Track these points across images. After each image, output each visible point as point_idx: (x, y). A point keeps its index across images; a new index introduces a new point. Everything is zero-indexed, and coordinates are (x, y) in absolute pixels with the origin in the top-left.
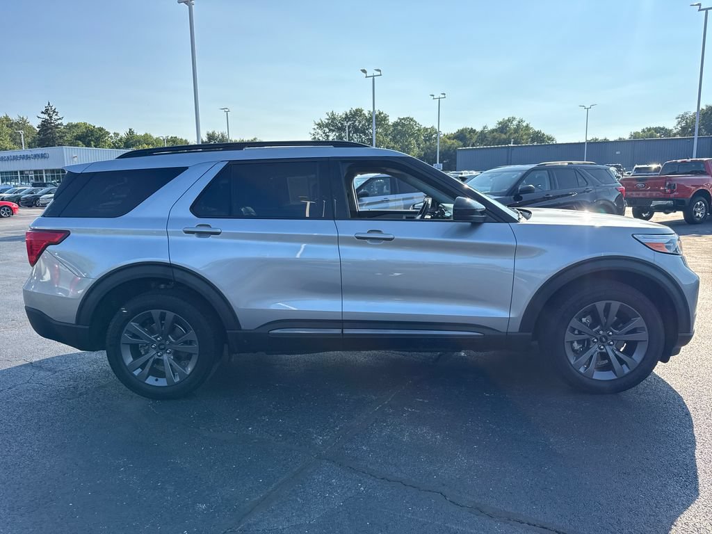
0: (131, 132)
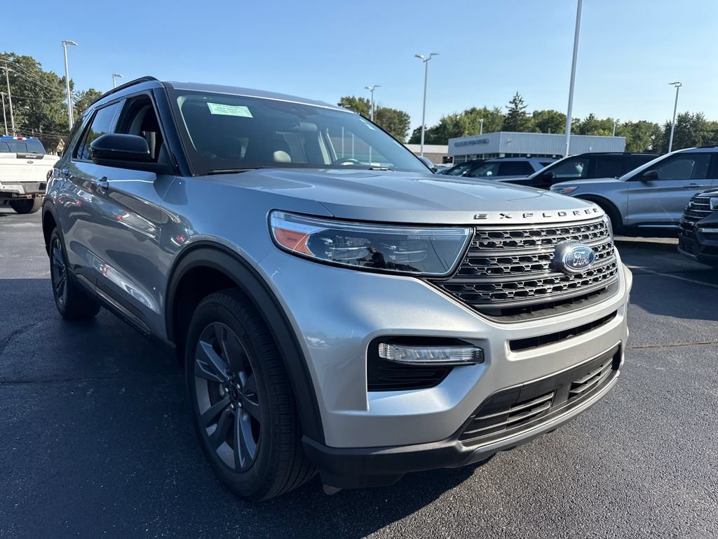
0: (591, 117)
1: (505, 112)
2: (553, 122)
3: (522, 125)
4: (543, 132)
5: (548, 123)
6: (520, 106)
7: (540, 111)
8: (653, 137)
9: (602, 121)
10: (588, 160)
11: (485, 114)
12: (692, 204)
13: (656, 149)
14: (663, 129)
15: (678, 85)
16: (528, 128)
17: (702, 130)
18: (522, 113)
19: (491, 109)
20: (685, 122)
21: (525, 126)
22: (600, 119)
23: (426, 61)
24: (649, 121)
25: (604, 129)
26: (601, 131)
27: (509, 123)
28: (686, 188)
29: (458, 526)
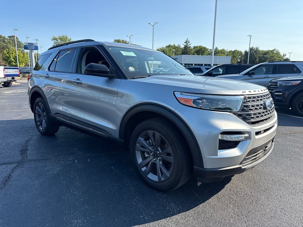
0: (216, 48)
1: (182, 46)
2: (201, 50)
3: (189, 52)
4: (198, 55)
5: (199, 51)
6: (188, 44)
7: (196, 46)
8: (240, 56)
9: (221, 50)
10: (225, 67)
11: (174, 47)
12: (271, 84)
13: (241, 61)
14: (244, 53)
15: (250, 36)
16: (192, 53)
17: (258, 54)
18: (189, 47)
19: (176, 45)
20: (252, 51)
21: (191, 52)
22: (220, 49)
23: (153, 26)
24: (238, 50)
25: (222, 53)
26: (220, 54)
27: (184, 51)
28: (265, 78)
29: (235, 195)
